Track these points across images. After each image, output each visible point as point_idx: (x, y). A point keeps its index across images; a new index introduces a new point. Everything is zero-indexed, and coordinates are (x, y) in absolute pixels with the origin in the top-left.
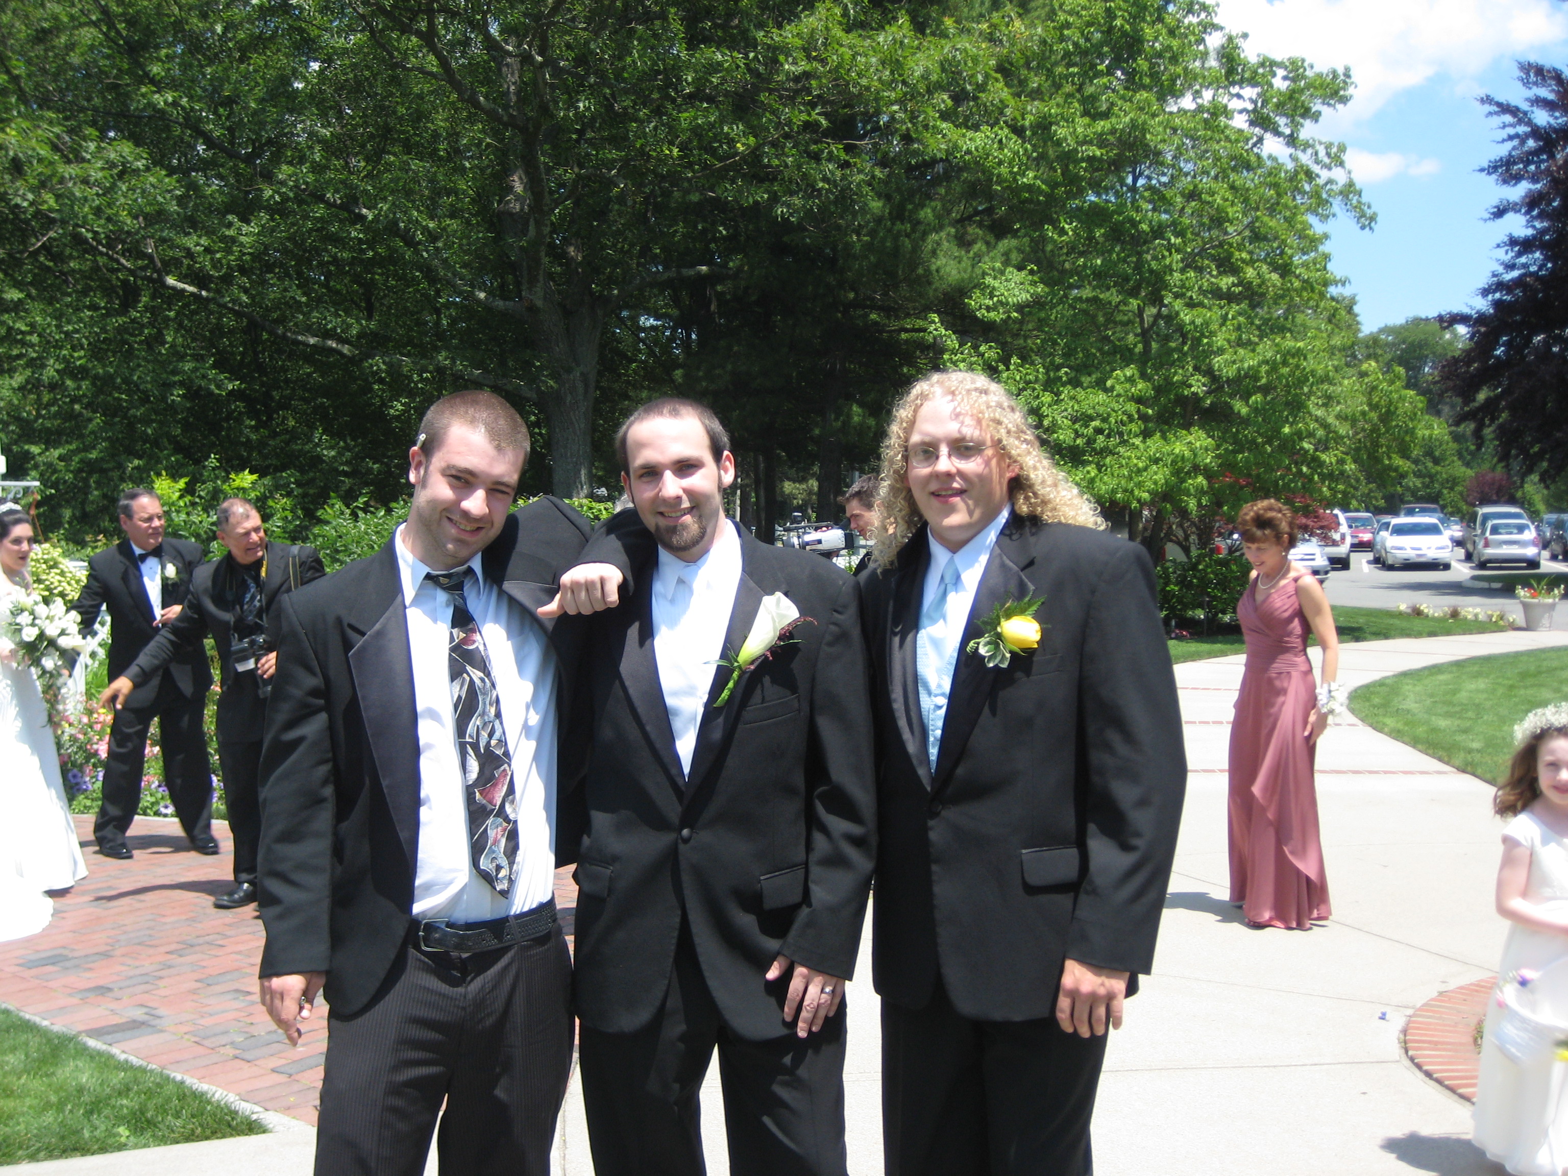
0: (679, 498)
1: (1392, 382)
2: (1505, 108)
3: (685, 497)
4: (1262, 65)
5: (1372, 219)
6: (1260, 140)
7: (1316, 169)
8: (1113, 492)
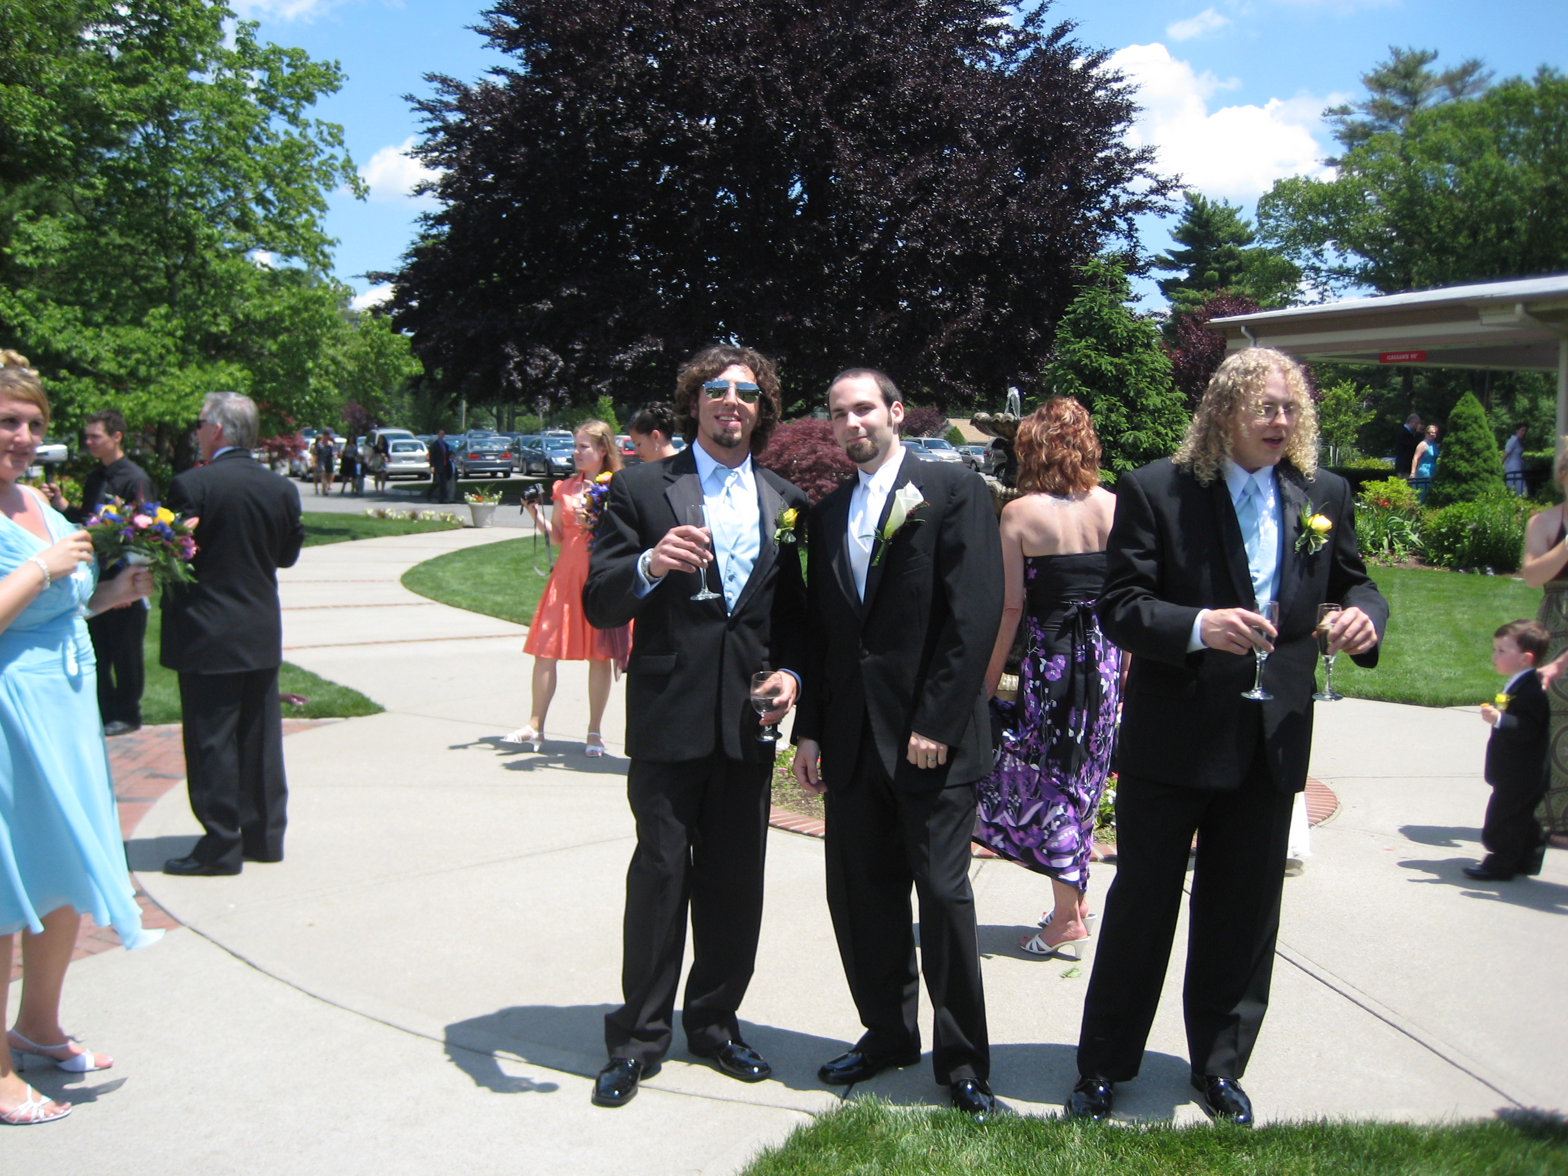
0: (857, 429)
1: (381, 328)
2: (424, 106)
3: (862, 428)
4: (274, 52)
5: (366, 190)
6: (267, 118)
7: (321, 145)
8: (162, 414)
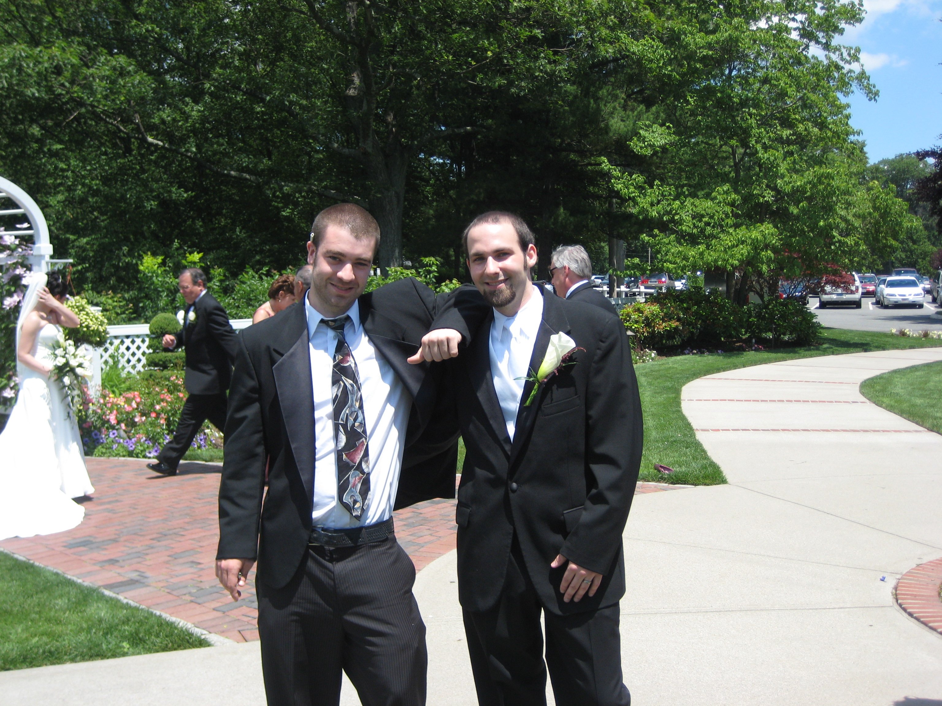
0: (497, 274)
1: (887, 194)
3: (501, 273)
8: (716, 261)
